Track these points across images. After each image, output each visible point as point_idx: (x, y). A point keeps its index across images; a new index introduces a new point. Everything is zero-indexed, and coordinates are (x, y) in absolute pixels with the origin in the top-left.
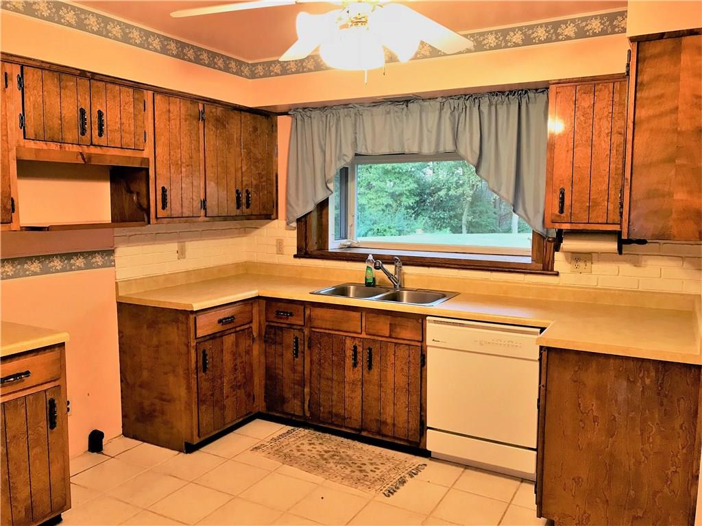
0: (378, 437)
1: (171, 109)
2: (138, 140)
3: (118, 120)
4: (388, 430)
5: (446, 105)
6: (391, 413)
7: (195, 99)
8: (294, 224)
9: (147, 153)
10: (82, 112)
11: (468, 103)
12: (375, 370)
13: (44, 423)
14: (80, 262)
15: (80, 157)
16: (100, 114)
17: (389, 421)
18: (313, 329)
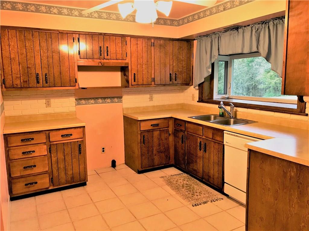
0: (208, 183)
1: (138, 43)
2: (124, 56)
3: (115, 49)
4: (211, 180)
5: (254, 28)
6: (212, 173)
7: (149, 38)
8: (197, 88)
9: (128, 60)
10: (100, 47)
11: (263, 26)
12: (207, 153)
13: (77, 152)
14: (109, 100)
15: (100, 63)
16: (107, 47)
17: (212, 176)
18: (188, 133)
